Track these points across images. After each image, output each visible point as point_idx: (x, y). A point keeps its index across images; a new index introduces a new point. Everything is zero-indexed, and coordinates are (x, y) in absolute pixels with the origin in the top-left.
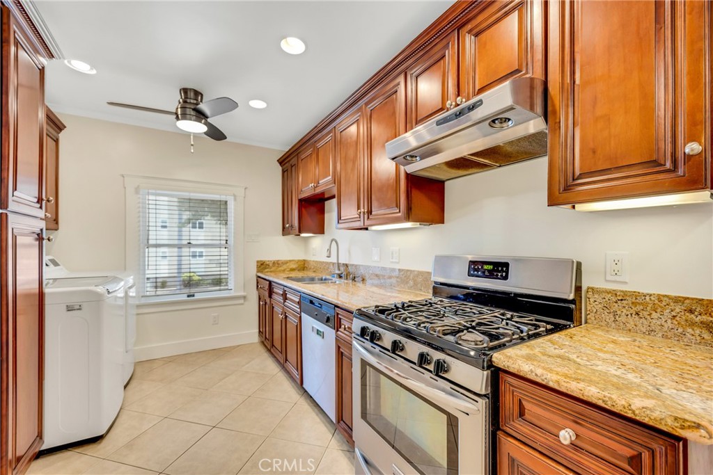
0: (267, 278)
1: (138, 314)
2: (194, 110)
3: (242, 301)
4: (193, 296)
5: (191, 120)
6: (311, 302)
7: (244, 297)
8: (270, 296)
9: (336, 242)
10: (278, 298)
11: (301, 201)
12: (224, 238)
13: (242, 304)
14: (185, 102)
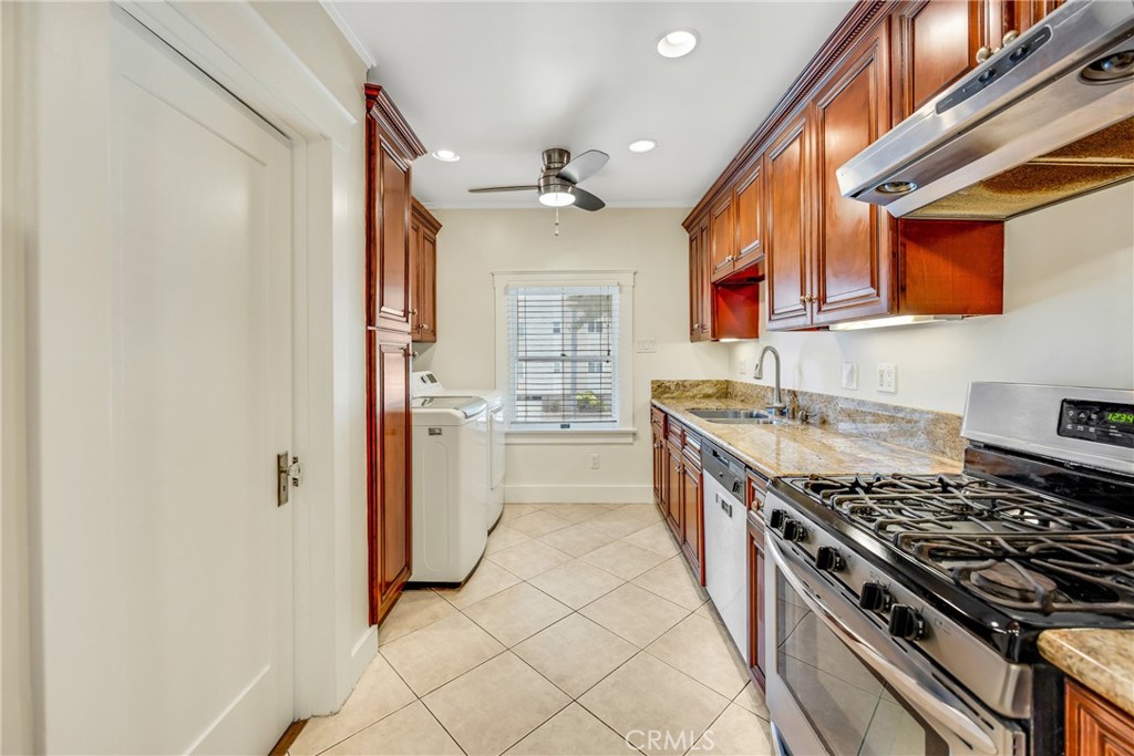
0: (662, 407)
1: (506, 444)
2: (557, 177)
3: (630, 440)
4: (569, 427)
5: (554, 191)
6: (715, 454)
7: (634, 434)
8: (666, 437)
9: (774, 352)
10: (675, 440)
11: (715, 285)
12: (605, 348)
13: (631, 444)
14: (548, 168)
